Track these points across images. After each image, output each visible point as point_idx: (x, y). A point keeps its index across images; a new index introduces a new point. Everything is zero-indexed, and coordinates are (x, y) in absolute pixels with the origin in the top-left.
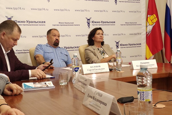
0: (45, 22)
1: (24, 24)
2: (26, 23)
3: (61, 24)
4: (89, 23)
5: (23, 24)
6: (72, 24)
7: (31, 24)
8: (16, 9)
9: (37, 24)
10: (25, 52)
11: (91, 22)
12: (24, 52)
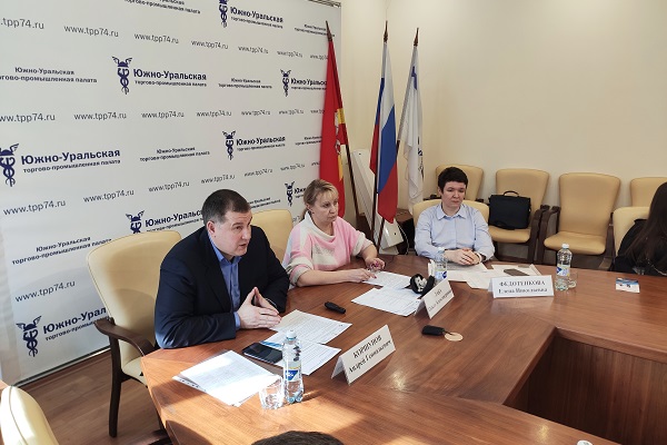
0: (118, 153)
1: (56, 164)
2: (61, 162)
3: (164, 154)
4: (230, 147)
5: (53, 164)
6: (189, 152)
7: (76, 162)
8: (28, 119)
9: (96, 160)
10: (66, 247)
11: (235, 143)
12: (61, 249)
